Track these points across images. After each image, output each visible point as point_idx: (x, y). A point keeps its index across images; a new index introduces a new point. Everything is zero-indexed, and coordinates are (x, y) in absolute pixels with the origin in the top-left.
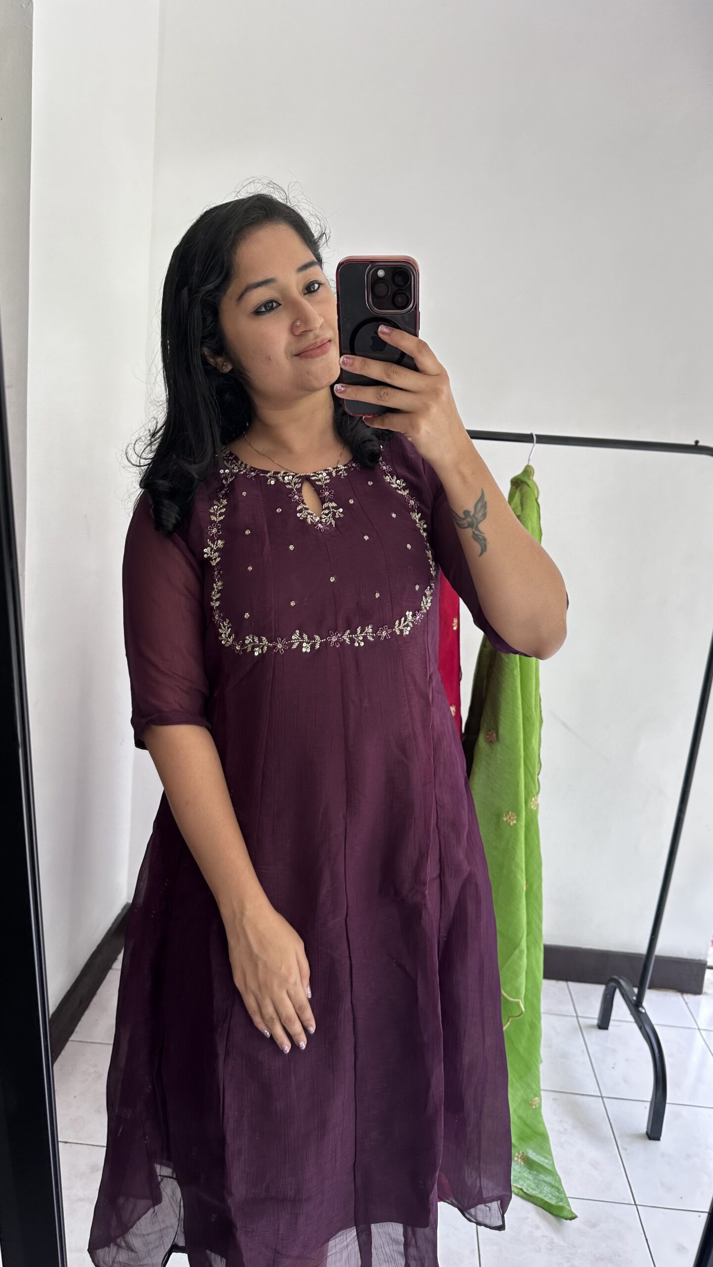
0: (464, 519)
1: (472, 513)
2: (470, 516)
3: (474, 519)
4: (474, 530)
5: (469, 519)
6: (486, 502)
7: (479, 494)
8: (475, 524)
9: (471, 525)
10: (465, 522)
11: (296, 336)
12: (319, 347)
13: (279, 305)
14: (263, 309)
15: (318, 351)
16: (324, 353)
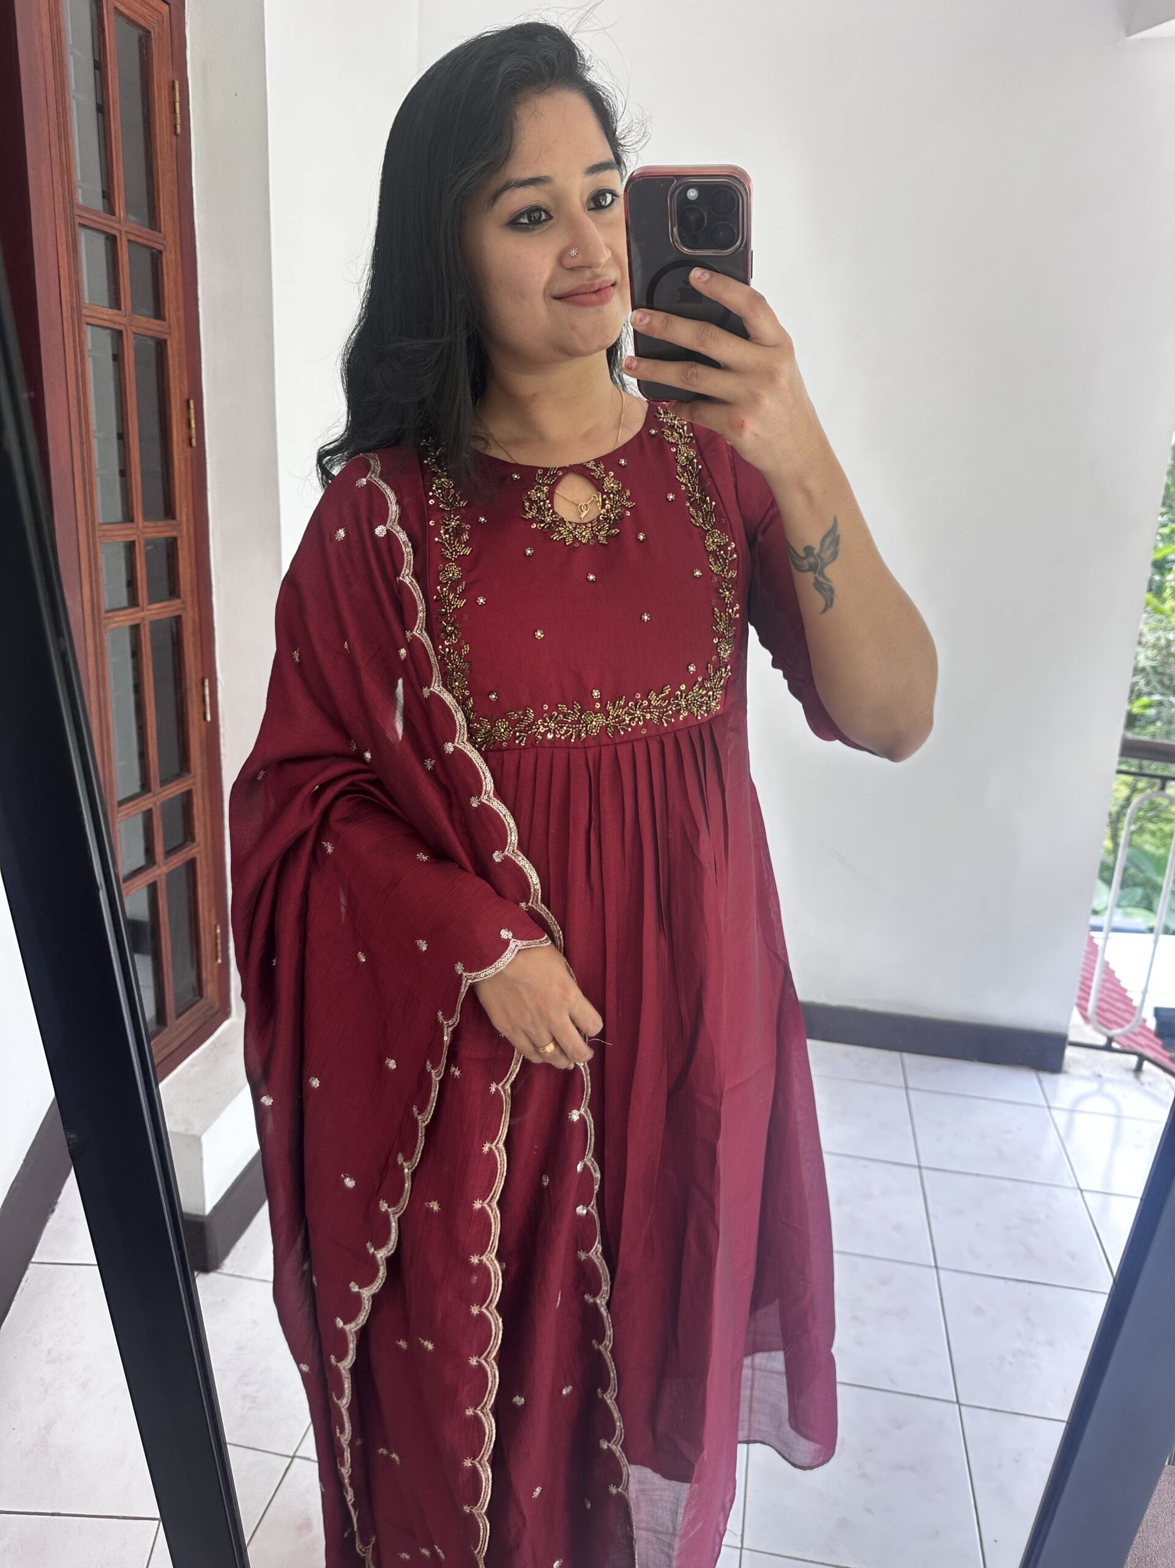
0: (804, 558)
3: (819, 560)
6: (839, 535)
7: (829, 524)
8: (819, 568)
10: (805, 562)
11: (567, 269)
12: (595, 292)
13: (550, 217)
14: (525, 220)
15: (594, 297)
16: (602, 302)
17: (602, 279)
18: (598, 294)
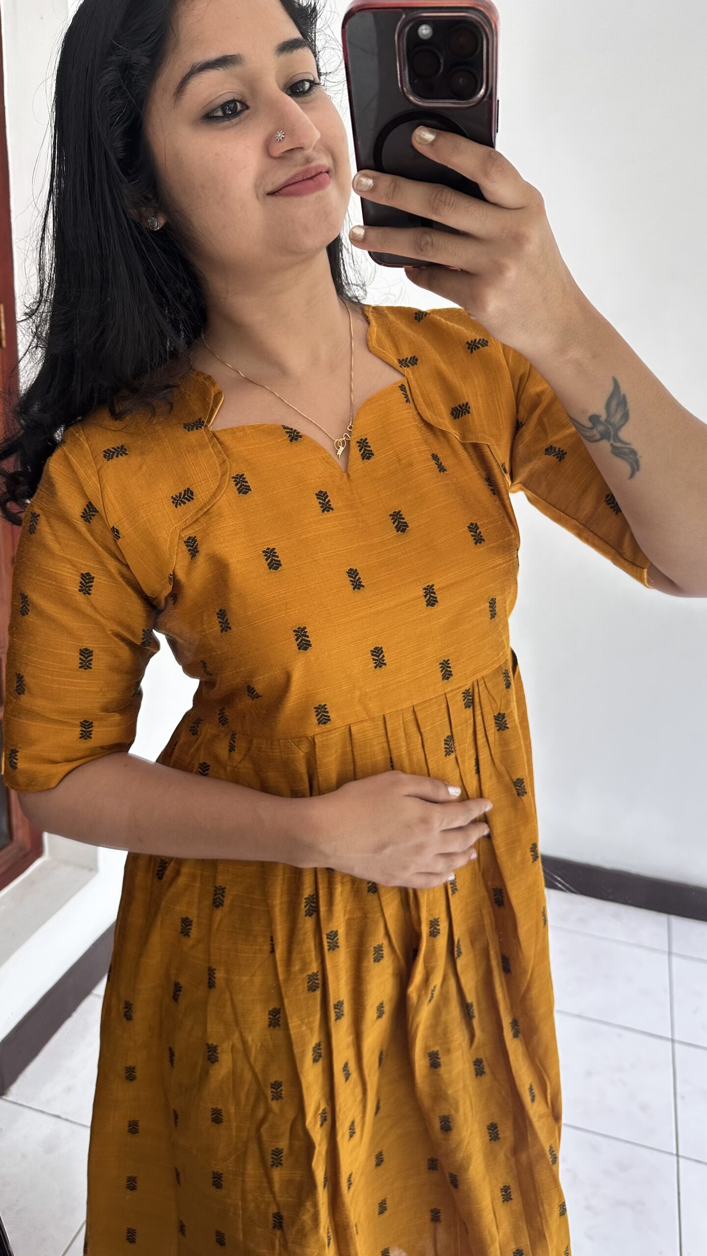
0: (592, 429)
1: (603, 417)
2: (601, 423)
3: (610, 427)
4: (612, 441)
5: (601, 428)
6: (624, 396)
7: (610, 388)
8: (612, 433)
9: (605, 436)
10: (595, 432)
11: (275, 158)
12: (311, 178)
13: (247, 108)
14: (220, 113)
15: (310, 183)
16: (321, 186)
17: (313, 164)
18: (315, 179)
